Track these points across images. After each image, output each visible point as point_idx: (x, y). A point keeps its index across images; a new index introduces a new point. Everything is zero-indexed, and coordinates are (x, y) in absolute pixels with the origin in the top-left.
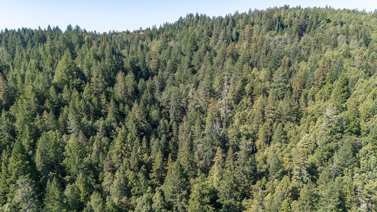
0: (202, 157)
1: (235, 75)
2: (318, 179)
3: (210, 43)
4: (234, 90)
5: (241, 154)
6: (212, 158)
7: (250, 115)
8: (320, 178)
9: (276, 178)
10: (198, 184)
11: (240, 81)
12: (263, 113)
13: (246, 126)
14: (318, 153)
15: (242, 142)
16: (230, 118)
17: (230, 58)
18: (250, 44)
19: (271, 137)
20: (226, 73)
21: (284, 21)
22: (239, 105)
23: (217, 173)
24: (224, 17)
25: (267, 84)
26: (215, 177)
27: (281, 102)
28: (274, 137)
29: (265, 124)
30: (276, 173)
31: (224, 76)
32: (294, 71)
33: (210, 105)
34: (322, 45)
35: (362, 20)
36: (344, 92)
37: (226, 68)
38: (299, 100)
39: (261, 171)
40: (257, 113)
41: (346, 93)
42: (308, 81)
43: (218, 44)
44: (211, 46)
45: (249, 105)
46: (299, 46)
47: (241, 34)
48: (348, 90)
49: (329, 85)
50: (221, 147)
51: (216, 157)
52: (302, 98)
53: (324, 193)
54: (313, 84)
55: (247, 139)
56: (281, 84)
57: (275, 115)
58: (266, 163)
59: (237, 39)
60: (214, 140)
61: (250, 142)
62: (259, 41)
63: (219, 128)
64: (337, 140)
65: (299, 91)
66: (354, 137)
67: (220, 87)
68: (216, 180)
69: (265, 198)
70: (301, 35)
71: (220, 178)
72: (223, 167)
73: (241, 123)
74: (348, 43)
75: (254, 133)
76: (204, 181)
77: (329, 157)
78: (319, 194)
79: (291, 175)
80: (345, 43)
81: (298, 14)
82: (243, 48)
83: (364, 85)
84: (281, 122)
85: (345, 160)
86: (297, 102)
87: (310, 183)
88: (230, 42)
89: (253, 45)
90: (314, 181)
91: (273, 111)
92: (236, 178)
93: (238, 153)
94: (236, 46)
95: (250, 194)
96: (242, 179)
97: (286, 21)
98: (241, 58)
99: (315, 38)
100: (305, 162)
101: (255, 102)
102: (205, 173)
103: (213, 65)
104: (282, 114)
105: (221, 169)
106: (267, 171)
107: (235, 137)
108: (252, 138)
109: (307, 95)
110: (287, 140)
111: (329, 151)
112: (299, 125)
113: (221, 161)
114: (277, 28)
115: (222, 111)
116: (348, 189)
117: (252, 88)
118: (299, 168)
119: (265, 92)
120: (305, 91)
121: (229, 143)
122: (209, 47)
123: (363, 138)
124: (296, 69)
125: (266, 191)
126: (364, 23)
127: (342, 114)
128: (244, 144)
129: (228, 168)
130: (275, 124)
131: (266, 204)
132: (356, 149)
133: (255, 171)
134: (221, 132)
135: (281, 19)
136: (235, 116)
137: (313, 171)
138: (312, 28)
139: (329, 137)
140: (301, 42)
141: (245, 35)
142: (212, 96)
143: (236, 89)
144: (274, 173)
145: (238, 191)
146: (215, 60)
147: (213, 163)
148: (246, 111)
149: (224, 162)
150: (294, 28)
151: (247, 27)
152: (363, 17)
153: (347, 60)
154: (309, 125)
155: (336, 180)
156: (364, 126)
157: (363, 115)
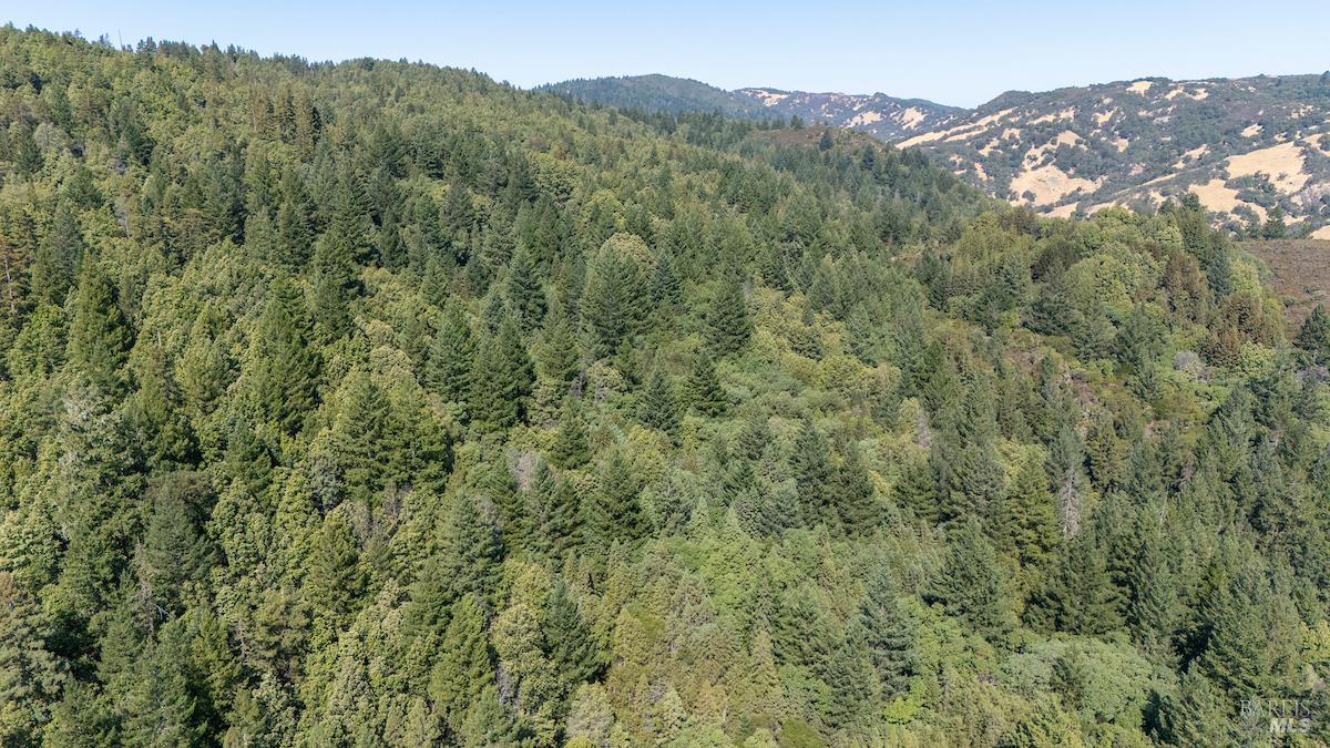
2: (98, 658)
8: (105, 655)
14: (72, 569)
35: (106, 72)
36: (111, 327)
41: (119, 329)
48: (122, 320)
49: (49, 312)
53: (133, 700)
64: (129, 501)
66: (185, 473)
74: (77, 153)
77: (118, 567)
78: (117, 711)
80: (66, 154)
83: (173, 295)
85: (176, 559)
87: (76, 692)
90: (85, 674)
100: (33, 620)
111: (114, 548)
116: (208, 650)
118: (14, 652)
123: (212, 469)
126: (116, 83)
127: (126, 406)
132: (199, 509)
137: (71, 642)
139: (101, 498)
152: (107, 66)
153: (92, 212)
154: (12, 476)
155: (164, 635)
156: (204, 428)
157: (193, 393)
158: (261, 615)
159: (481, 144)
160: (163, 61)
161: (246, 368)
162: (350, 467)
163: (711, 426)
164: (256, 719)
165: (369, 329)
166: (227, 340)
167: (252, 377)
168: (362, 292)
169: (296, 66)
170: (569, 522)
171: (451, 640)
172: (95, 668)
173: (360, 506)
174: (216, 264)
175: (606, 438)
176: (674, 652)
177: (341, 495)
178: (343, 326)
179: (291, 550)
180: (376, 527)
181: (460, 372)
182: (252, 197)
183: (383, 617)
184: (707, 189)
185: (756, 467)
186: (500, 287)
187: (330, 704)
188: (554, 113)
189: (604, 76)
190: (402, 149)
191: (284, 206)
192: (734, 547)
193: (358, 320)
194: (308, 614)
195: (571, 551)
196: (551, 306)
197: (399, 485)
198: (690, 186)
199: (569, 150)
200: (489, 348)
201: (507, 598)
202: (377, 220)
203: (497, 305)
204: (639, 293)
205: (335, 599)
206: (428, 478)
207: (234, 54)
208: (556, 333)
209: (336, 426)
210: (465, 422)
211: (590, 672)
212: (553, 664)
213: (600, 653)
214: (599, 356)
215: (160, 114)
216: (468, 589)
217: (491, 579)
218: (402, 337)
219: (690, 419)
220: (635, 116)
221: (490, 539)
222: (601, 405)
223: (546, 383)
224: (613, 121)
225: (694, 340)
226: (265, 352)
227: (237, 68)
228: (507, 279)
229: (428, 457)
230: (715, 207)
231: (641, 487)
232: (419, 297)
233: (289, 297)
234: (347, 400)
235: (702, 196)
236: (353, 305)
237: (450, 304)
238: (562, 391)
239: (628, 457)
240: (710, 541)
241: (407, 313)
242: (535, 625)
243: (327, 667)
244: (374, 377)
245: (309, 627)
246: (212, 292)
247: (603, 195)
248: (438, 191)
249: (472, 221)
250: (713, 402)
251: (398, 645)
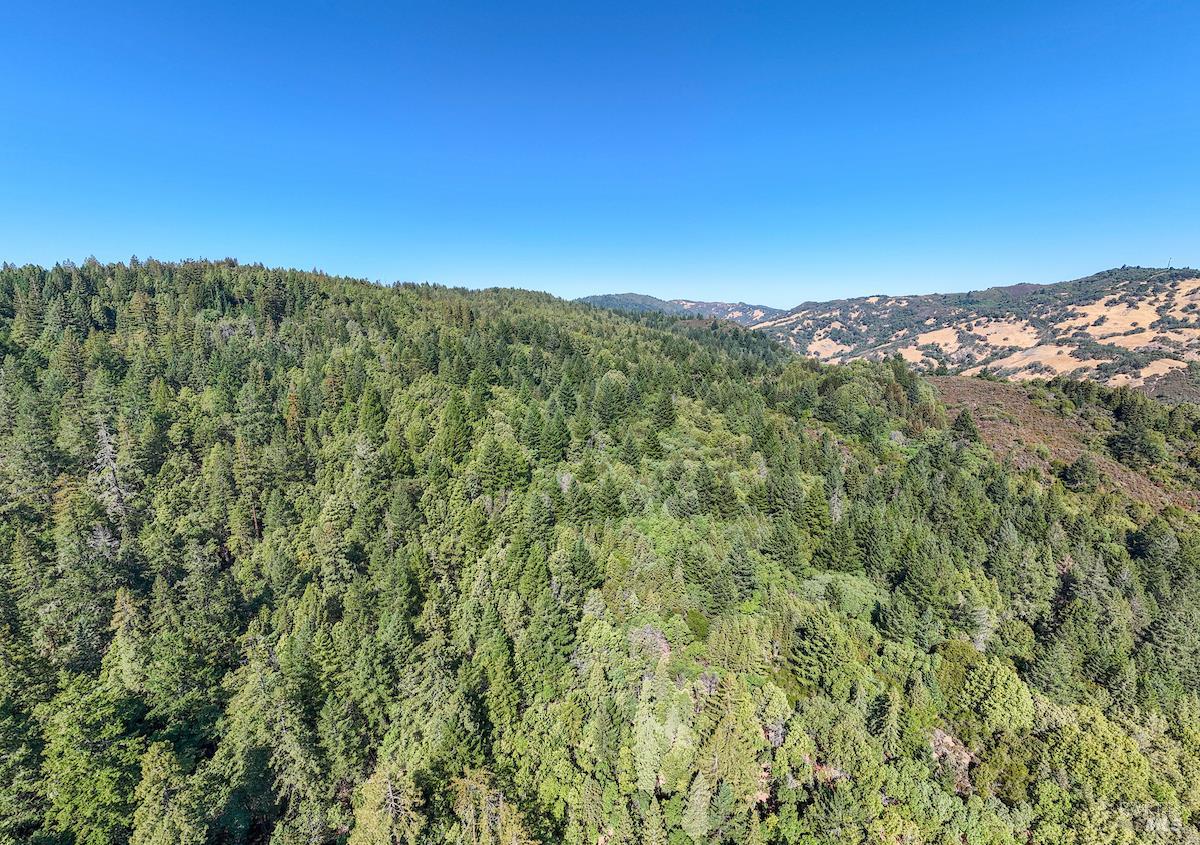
0: (66, 633)
1: (127, 410)
2: (369, 564)
3: (12, 332)
4: (137, 443)
5: (195, 581)
6: (102, 625)
7: (198, 491)
8: (372, 563)
9: (291, 596)
10: (69, 707)
11: (148, 421)
12: (231, 479)
13: (192, 516)
14: (358, 522)
15: (190, 553)
16: (139, 511)
17: (100, 370)
18: (154, 335)
19: (260, 523)
20: (96, 407)
21: (234, 290)
22: (161, 474)
23: (132, 654)
25: (226, 419)
26: (125, 665)
27: (267, 449)
28: (268, 520)
29: (240, 500)
30: (289, 586)
31: (92, 413)
32: (281, 388)
33: (61, 494)
34: (323, 337)
35: (379, 297)
36: (377, 413)
37: (93, 394)
38: (304, 439)
39: (254, 595)
40: (215, 482)
41: (380, 414)
42: (311, 403)
43: (44, 335)
44: (17, 341)
45: (190, 468)
46: (278, 339)
47: (122, 312)
48: (382, 409)
49: (349, 406)
50: (128, 584)
51: (117, 617)
52: (308, 434)
53: (382, 585)
54: (323, 407)
55: (202, 543)
56: (259, 414)
57: (258, 476)
58: (260, 576)
59: (112, 326)
60: (98, 576)
61: (211, 547)
62: (181, 330)
63: (109, 544)
64: (383, 492)
65: (298, 422)
66: (408, 480)
67: (83, 443)
68: (132, 670)
69: (276, 649)
70: (277, 320)
71: (142, 661)
72: (145, 633)
73: (176, 512)
74: (365, 334)
75: (217, 526)
76: (90, 691)
77: (378, 522)
78: (376, 589)
79: (320, 579)
80: (360, 334)
81: (260, 276)
82: (137, 345)
83: (404, 398)
84: (275, 487)
85: (403, 519)
86: (299, 444)
87: (358, 579)
88: (88, 330)
89: (165, 339)
90: (362, 571)
91: (253, 471)
92: (193, 641)
93: (184, 583)
94: (114, 341)
95: (238, 657)
96: (210, 636)
97: (237, 291)
98: (137, 366)
99: (306, 324)
100: (341, 545)
101: (204, 459)
102: (89, 670)
103: (40, 389)
104: (274, 471)
105: (141, 640)
106: (268, 591)
107: (165, 549)
108: (214, 536)
109: (316, 427)
110: (296, 518)
111: (376, 513)
112: (314, 484)
113: (136, 622)
114: (219, 304)
115: (109, 500)
116: (418, 563)
117: (189, 432)
118: (332, 559)
119: (224, 436)
120: (311, 420)
121: (151, 570)
122: (13, 343)
123: (421, 479)
124: (282, 382)
125: (274, 634)
126: (383, 302)
127: (383, 448)
128: (195, 560)
129: (162, 628)
130: (264, 494)
131: (281, 659)
132: (414, 496)
133: (238, 601)
134: (120, 551)
135: (226, 286)
136: (155, 503)
137: (357, 556)
138: (297, 308)
139: (371, 490)
140: (282, 332)
141: (133, 315)
142: (61, 470)
143: (141, 440)
144: (283, 589)
145: (204, 664)
146: (46, 377)
147: (108, 637)
148: (183, 484)
149: (146, 618)
150: (260, 305)
151: (137, 300)
152: (379, 294)
153: (370, 361)
154: (333, 479)
155: (398, 555)
156: (418, 460)
157: (412, 442)
158: (442, 548)
159: (548, 328)
160: (403, 291)
161: (438, 432)
162: (484, 479)
163: (655, 464)
164: (439, 597)
165: (494, 415)
166: (430, 419)
167: (440, 436)
168: (491, 397)
169: (463, 292)
170: (586, 508)
171: (529, 565)
172: (367, 569)
173: (488, 498)
174: (425, 384)
175: (604, 468)
176: (635, 576)
177: (480, 492)
178: (482, 413)
179: (456, 517)
180: (495, 508)
181: (536, 435)
182: (442, 353)
183: (497, 552)
184: (655, 349)
185: (677, 484)
186: (555, 395)
187: (473, 592)
188: (582, 312)
189: (606, 294)
190: (511, 331)
191: (456, 357)
192: (666, 523)
193: (489, 410)
194: (464, 549)
195: (586, 522)
196: (579, 404)
197: (506, 489)
198: (647, 348)
199: (589, 330)
200: (550, 424)
201: (555, 544)
202: (499, 364)
203: (554, 404)
204: (621, 398)
205: (476, 541)
206: (520, 485)
207: (435, 287)
208: (581, 417)
209: (478, 459)
210: (537, 459)
211: (595, 584)
212: (577, 579)
213: (600, 575)
214: (601, 429)
215: (401, 316)
216: (537, 538)
217: (548, 534)
218: (509, 419)
219: (645, 460)
220: (620, 313)
221: (548, 515)
222: (602, 452)
223: (576, 441)
224: (610, 317)
225: (647, 422)
226: (447, 425)
227: (437, 293)
228: (558, 392)
229: (520, 475)
230: (659, 357)
231: (620, 493)
232: (517, 400)
233: (458, 399)
234: (483, 448)
235: (653, 352)
236: (487, 403)
237: (531, 403)
238: (583, 445)
239: (614, 477)
240: (653, 519)
241: (512, 407)
242: (569, 560)
243: (471, 575)
244: (496, 437)
245: (464, 555)
246: (423, 396)
247: (604, 351)
248: (527, 350)
249: (542, 364)
250: (656, 451)
251: (505, 566)
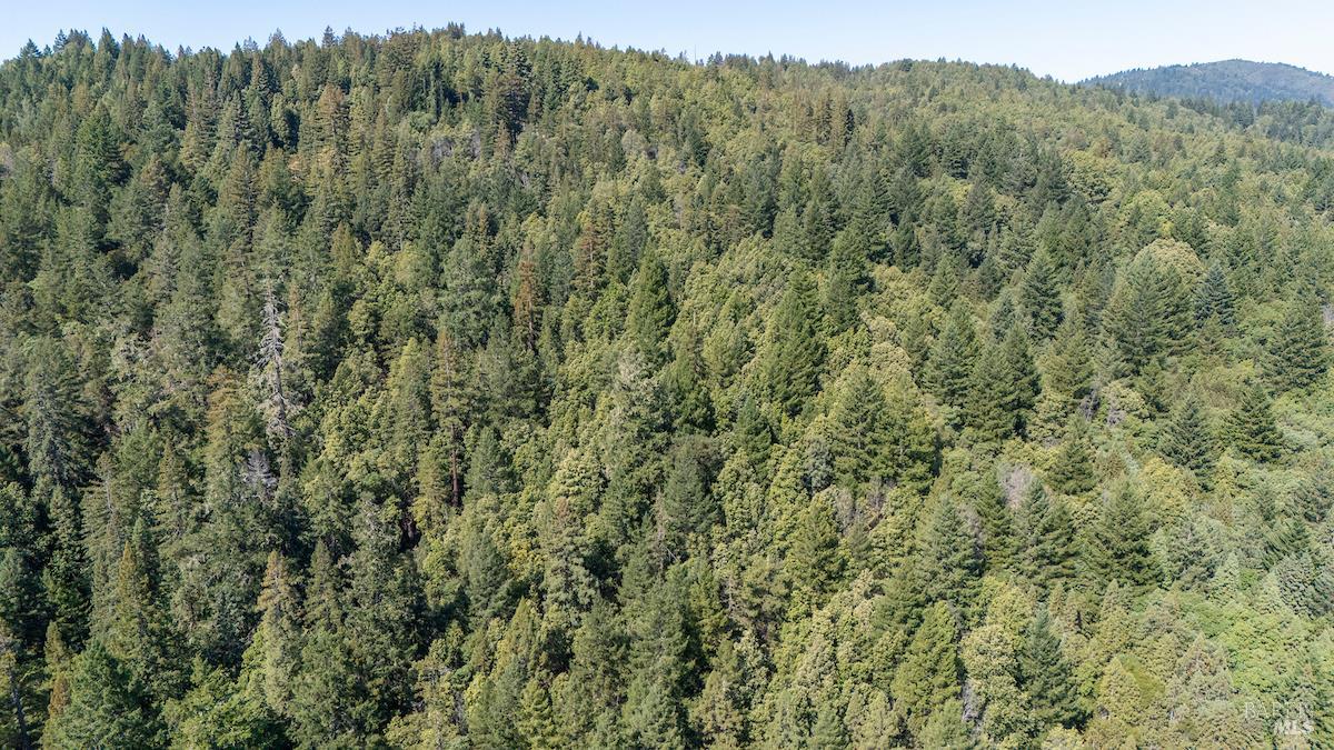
0: (206, 603)
1: (302, 274)
2: (620, 584)
3: (182, 151)
4: (309, 328)
5: (364, 562)
6: (248, 600)
7: (380, 415)
8: (624, 582)
9: (495, 615)
10: (201, 714)
11: (325, 294)
12: (425, 401)
13: (369, 454)
14: (610, 504)
15: (361, 515)
16: (304, 437)
17: (273, 210)
18: (344, 156)
19: (461, 481)
20: (265, 267)
21: (456, 78)
22: (334, 381)
23: (278, 653)
24: (227, 51)
25: (427, 299)
26: (268, 670)
27: (481, 356)
28: (473, 478)
29: (437, 438)
30: (493, 597)
31: (260, 277)
32: (510, 251)
33: (215, 396)
34: (583, 161)
35: (681, 84)
36: (660, 305)
37: (263, 247)
38: (538, 343)
39: (442, 602)
40: (404, 403)
41: (665, 308)
42: (555, 280)
43: (215, 154)
44: (185, 163)
45: (372, 377)
46: (513, 163)
47: (307, 119)
48: (668, 300)
49: (616, 288)
50: (283, 548)
51: (267, 592)
52: (545, 336)
53: (640, 626)
54: (573, 288)
55: (379, 501)
56: (474, 294)
57: (465, 401)
58: (454, 572)
59: (293, 139)
60: (248, 528)
61: (391, 510)
62: (378, 146)
63: (264, 481)
64: (657, 455)
65: (532, 313)
66: (700, 438)
67: (247, 322)
68: (277, 679)
69: (466, 694)
70: (514, 129)
71: (289, 669)
72: (298, 625)
73: (350, 446)
74: (652, 155)
75: (403, 476)
76: (227, 697)
77: (643, 508)
78: (628, 631)
79: (542, 594)
80: (644, 156)
81: (495, 53)
82: (321, 172)
83: (709, 281)
84: (488, 423)
85: (686, 511)
86: (530, 352)
87: (601, 608)
88: (264, 147)
89: (357, 161)
90: (609, 594)
91: (458, 391)
92: (355, 652)
93: (350, 561)
94: (294, 165)
95: (410, 694)
96: (377, 650)
97: (460, 80)
98: (318, 206)
99: (557, 138)
100: (578, 540)
101: (393, 364)
102: (228, 665)
103: (205, 237)
104: (487, 396)
105: (290, 634)
106: (463, 600)
107: (332, 501)
108: (398, 494)
109: (559, 323)
110: (514, 481)
111: (642, 492)
112: (546, 425)
113: (288, 605)
114: (433, 102)
115: (270, 411)
116: (703, 595)
117: (376, 316)
118: (562, 563)
119: (423, 327)
120: (551, 312)
121: (311, 531)
122: (181, 166)
123: (722, 438)
124: (513, 240)
125: (464, 670)
126: (687, 95)
127: (663, 372)
128: (370, 525)
129: (318, 623)
130: (470, 433)
131: (471, 714)
132: (708, 470)
133: (419, 608)
134: (277, 494)
135: (445, 72)
136: (324, 426)
137: (602, 564)
138: (546, 107)
139: (636, 449)
140: (519, 152)
141: (321, 123)
142: (220, 360)
143: (315, 323)
144: (484, 600)
145: (365, 695)
146: (214, 218)
147: (253, 620)
148: (362, 401)
149: (300, 603)
150: (491, 102)
151: (327, 96)
152: (683, 76)
153: (656, 207)
154: (576, 420)
155: (670, 575)
156: (720, 400)
157: (715, 368)
158: (748, 577)
159: (1012, 142)
160: (725, 72)
161: (760, 351)
162: (840, 455)
163: (1255, 473)
164: (734, 669)
165: (873, 325)
166: (747, 324)
167: (763, 361)
168: (871, 288)
169: (839, 71)
170: (1061, 551)
171: (919, 643)
172: (616, 591)
173: (845, 493)
174: (747, 255)
175: (1115, 467)
176: (1173, 722)
177: (829, 480)
178: (849, 320)
179: (780, 523)
180: (858, 517)
181: (959, 375)
182: (783, 195)
183: (855, 603)
184: (1288, 191)
185: (1314, 532)
186: (1013, 292)
187: (799, 674)
188: (1099, 108)
190: (928, 149)
191: (810, 204)
192: (1270, 620)
193: (864, 315)
194: (788, 584)
195: (1059, 583)
196: (1068, 316)
197: (884, 480)
198: (1264, 188)
199: (1113, 146)
200: (993, 354)
201: (982, 615)
202: (894, 219)
203: (1007, 310)
204: (1178, 309)
205: (813, 576)
206: (913, 478)
207: (785, 64)
208: (1070, 345)
209: (832, 414)
210: (957, 427)
211: (1067, 716)
212: (1025, 696)
213: (1081, 699)
214: (1118, 375)
215: (718, 120)
216: (942, 596)
217: (967, 592)
218: (903, 335)
219: (1228, 461)
220: (1201, 109)
221: (969, 551)
222: (1113, 430)
223: (1051, 398)
224: (1171, 115)
225: (1246, 369)
226: (778, 338)
227: (786, 76)
228: (1022, 284)
229: (915, 457)
230: (1296, 213)
231: (1153, 529)
232: (926, 297)
233: (804, 289)
234: (845, 391)
235: (1280, 199)
236: (861, 300)
237: (957, 305)
238: (1068, 409)
239: (1140, 492)
240: (1237, 605)
241: (913, 312)
242: (1010, 650)
243: (799, 638)
244: (872, 371)
245: (787, 597)
246: (740, 280)
247: (1146, 196)
248: (960, 191)
249: (990, 221)
250: (1263, 443)
251: (867, 636)
